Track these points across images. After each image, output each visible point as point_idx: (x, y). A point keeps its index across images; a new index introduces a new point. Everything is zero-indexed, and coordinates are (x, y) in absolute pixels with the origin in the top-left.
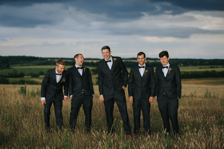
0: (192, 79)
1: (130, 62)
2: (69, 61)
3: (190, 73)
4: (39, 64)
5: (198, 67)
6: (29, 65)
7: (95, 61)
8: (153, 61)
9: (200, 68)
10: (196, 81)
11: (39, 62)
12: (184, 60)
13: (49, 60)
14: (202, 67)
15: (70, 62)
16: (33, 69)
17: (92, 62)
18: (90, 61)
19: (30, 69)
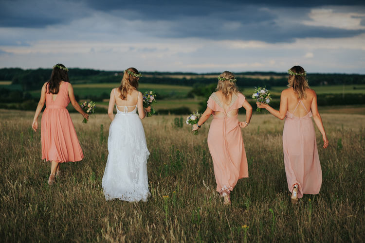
0: (347, 106)
1: (244, 79)
2: (147, 76)
3: (343, 96)
4: (101, 82)
5: (352, 86)
6: (85, 83)
7: (188, 77)
8: (279, 77)
9: (355, 89)
10: (353, 109)
11: (101, 78)
12: (329, 75)
13: (116, 75)
14: (357, 86)
15: (149, 79)
16: (93, 89)
17: (184, 79)
18: (181, 77)
19: (87, 89)
